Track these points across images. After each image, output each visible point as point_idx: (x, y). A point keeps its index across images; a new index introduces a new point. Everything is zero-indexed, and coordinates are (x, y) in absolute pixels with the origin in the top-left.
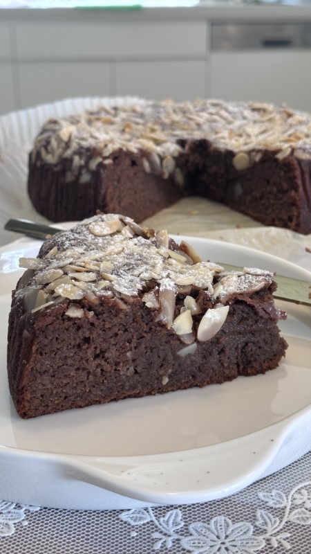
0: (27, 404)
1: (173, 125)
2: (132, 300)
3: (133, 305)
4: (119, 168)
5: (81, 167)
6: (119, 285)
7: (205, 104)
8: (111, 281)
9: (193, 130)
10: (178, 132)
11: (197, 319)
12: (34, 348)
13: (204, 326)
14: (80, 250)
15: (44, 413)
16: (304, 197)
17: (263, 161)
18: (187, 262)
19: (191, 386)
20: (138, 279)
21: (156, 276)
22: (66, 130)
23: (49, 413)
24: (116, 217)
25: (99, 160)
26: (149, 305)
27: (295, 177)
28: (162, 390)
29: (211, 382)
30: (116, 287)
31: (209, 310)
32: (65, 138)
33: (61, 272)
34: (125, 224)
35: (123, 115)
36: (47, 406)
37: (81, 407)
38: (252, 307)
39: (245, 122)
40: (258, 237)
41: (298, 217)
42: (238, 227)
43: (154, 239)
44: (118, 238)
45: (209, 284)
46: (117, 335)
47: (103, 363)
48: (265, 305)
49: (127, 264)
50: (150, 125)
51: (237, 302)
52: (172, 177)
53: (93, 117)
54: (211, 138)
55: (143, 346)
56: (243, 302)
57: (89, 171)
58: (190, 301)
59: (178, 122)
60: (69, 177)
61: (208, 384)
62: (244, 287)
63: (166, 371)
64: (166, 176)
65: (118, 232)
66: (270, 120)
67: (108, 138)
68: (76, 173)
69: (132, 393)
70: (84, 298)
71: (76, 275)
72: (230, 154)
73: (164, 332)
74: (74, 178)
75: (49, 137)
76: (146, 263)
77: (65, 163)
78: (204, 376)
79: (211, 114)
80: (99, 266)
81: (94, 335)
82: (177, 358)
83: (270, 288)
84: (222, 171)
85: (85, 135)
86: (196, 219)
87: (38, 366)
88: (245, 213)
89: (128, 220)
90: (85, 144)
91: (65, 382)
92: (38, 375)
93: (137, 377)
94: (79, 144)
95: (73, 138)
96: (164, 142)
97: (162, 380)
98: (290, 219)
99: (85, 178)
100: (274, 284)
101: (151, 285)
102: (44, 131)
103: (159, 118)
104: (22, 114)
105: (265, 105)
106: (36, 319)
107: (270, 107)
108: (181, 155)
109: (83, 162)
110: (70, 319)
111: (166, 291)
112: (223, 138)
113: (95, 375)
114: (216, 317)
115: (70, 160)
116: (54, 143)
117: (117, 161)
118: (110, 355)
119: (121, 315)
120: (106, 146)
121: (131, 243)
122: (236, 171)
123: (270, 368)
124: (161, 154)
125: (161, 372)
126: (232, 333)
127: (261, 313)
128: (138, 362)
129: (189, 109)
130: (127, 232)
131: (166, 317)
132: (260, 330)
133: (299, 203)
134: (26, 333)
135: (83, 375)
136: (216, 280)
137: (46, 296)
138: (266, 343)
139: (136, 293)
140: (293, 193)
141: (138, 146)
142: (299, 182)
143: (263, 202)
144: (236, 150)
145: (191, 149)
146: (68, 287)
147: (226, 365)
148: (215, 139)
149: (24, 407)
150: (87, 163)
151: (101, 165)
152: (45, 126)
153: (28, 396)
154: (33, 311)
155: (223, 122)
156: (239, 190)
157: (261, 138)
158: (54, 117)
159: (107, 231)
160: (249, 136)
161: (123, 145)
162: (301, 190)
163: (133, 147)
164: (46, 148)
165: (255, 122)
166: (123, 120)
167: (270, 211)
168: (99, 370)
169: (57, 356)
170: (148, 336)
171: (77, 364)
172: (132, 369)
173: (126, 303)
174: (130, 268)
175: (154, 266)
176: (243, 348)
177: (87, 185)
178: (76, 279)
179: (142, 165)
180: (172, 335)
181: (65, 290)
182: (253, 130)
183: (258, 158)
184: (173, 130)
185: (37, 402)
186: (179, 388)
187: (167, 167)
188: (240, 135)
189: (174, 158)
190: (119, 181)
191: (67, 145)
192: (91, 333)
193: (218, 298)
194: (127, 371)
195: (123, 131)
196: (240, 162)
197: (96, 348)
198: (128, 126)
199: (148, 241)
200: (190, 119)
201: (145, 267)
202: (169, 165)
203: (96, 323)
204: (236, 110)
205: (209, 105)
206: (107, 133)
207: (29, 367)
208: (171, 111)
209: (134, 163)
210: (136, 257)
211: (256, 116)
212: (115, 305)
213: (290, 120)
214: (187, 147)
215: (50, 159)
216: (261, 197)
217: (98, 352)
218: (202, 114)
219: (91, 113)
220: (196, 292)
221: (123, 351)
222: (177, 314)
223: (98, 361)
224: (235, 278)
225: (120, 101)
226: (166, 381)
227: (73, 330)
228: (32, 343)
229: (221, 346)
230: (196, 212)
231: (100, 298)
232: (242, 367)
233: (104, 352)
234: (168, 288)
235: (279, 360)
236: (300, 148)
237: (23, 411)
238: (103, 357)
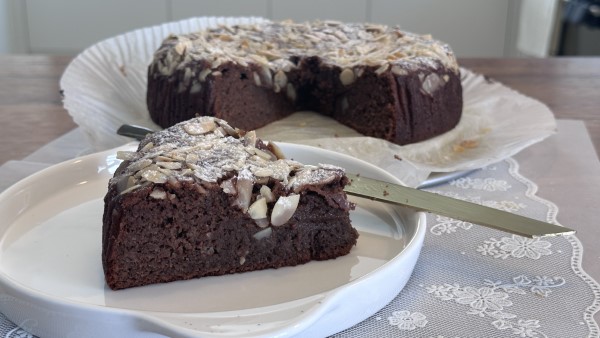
0: (115, 276)
1: (290, 43)
2: (210, 186)
3: (212, 190)
4: (228, 80)
5: (192, 78)
6: (200, 172)
7: (323, 25)
8: (193, 170)
9: (307, 48)
10: (293, 50)
11: (271, 206)
12: (121, 225)
13: (277, 212)
14: (173, 145)
15: (131, 286)
16: (400, 110)
17: (364, 76)
18: (272, 160)
19: (267, 267)
20: (220, 170)
21: (237, 168)
22: (183, 45)
23: (136, 286)
24: (211, 119)
25: (209, 71)
26: (226, 191)
27: (391, 91)
28: (240, 270)
29: (285, 264)
30: (197, 174)
31: (281, 197)
32: (181, 53)
33: (151, 161)
34: (219, 125)
35: (242, 33)
36: (134, 279)
37: (165, 282)
38: (322, 197)
39: (358, 41)
40: (354, 145)
41: (394, 128)
42: (336, 136)
43: (243, 138)
44: (209, 137)
45: (286, 176)
46: (197, 217)
47: (185, 241)
48: (335, 196)
49: (213, 158)
50: (267, 42)
51: (309, 194)
52: (284, 92)
53: (212, 35)
54: (322, 56)
55: (221, 228)
56: (314, 193)
57: (199, 82)
58: (265, 190)
59: (294, 41)
60: (182, 88)
61: (283, 266)
62: (316, 180)
63: (243, 252)
64: (278, 90)
65: (212, 132)
66: (382, 40)
67: (221, 53)
68: (187, 84)
69: (212, 270)
70: (167, 183)
71: (163, 164)
72: (337, 70)
73: (240, 215)
74: (185, 89)
75: (166, 51)
76: (231, 158)
77: (179, 74)
78: (278, 258)
79: (327, 33)
80: (185, 157)
81: (177, 216)
82: (253, 240)
83: (340, 182)
84: (330, 86)
85: (200, 50)
86: (303, 130)
87: (126, 242)
88: (349, 126)
89: (223, 122)
90: (197, 57)
91: (150, 257)
92: (126, 250)
93: (216, 256)
94: (192, 57)
95: (187, 51)
96: (278, 58)
97: (239, 260)
98: (387, 130)
99: (196, 88)
100: (344, 178)
101: (231, 175)
102: (164, 45)
103: (277, 36)
104: (147, 31)
105: (380, 27)
106: (124, 199)
107: (383, 28)
108: (293, 71)
109: (194, 74)
110: (154, 200)
111: (244, 180)
112: (334, 56)
113: (178, 253)
114: (287, 204)
115: (182, 72)
116: (170, 56)
117: (226, 73)
118: (191, 235)
119: (201, 199)
120: (216, 59)
121: (221, 141)
122: (343, 86)
123: (341, 254)
124: (273, 69)
125: (239, 253)
126: (305, 221)
127: (331, 203)
128: (217, 242)
129: (307, 29)
130: (219, 132)
131: (243, 202)
132: (331, 220)
133: (394, 115)
134: (115, 212)
135: (167, 253)
136: (292, 174)
137: (135, 181)
138: (338, 231)
139: (215, 180)
140: (389, 105)
141: (249, 60)
142: (395, 96)
143: (366, 114)
144: (343, 67)
145: (303, 65)
146: (154, 173)
147: (299, 249)
148: (326, 56)
149: (113, 279)
150: (198, 74)
151: (210, 77)
152: (165, 41)
153: (117, 269)
154: (122, 193)
155: (338, 41)
156: (345, 104)
157: (370, 55)
158: (176, 34)
159: (200, 130)
160: (359, 54)
161: (234, 59)
162: (397, 103)
163: (244, 62)
164: (162, 61)
165: (368, 42)
166: (241, 37)
167: (370, 124)
168: (181, 248)
169: (143, 234)
170: (226, 219)
171: (161, 242)
172: (212, 249)
173: (205, 188)
174: (214, 160)
175: (237, 160)
176: (316, 235)
177: (196, 96)
178: (162, 167)
179: (253, 78)
180: (248, 219)
181: (151, 175)
182: (363, 49)
183: (360, 73)
184: (290, 48)
185: (125, 274)
186: (256, 269)
187: (279, 82)
188: (351, 54)
189: (286, 73)
190: (227, 93)
191: (182, 58)
192: (173, 214)
193: (292, 188)
194: (207, 250)
195: (240, 48)
196: (346, 78)
197: (178, 228)
198: (244, 43)
199: (238, 141)
200: (307, 38)
201: (229, 160)
202: (281, 81)
203: (178, 205)
204: (352, 30)
205: (326, 25)
206: (222, 49)
207: (117, 242)
208: (290, 30)
209: (244, 76)
210: (223, 152)
211: (370, 36)
212: (194, 190)
213: (400, 41)
214: (299, 64)
215: (166, 71)
216: (364, 111)
217: (180, 231)
218: (317, 33)
219: (212, 31)
220: (272, 183)
221: (202, 231)
222: (253, 201)
223: (180, 240)
224: (309, 172)
225: (244, 21)
226: (243, 261)
227: (157, 210)
228: (120, 220)
229: (294, 232)
230: (304, 124)
231: (182, 183)
232: (314, 252)
233: (186, 232)
234: (246, 177)
235: (350, 249)
236: (397, 65)
237: (112, 282)
238: (185, 236)
